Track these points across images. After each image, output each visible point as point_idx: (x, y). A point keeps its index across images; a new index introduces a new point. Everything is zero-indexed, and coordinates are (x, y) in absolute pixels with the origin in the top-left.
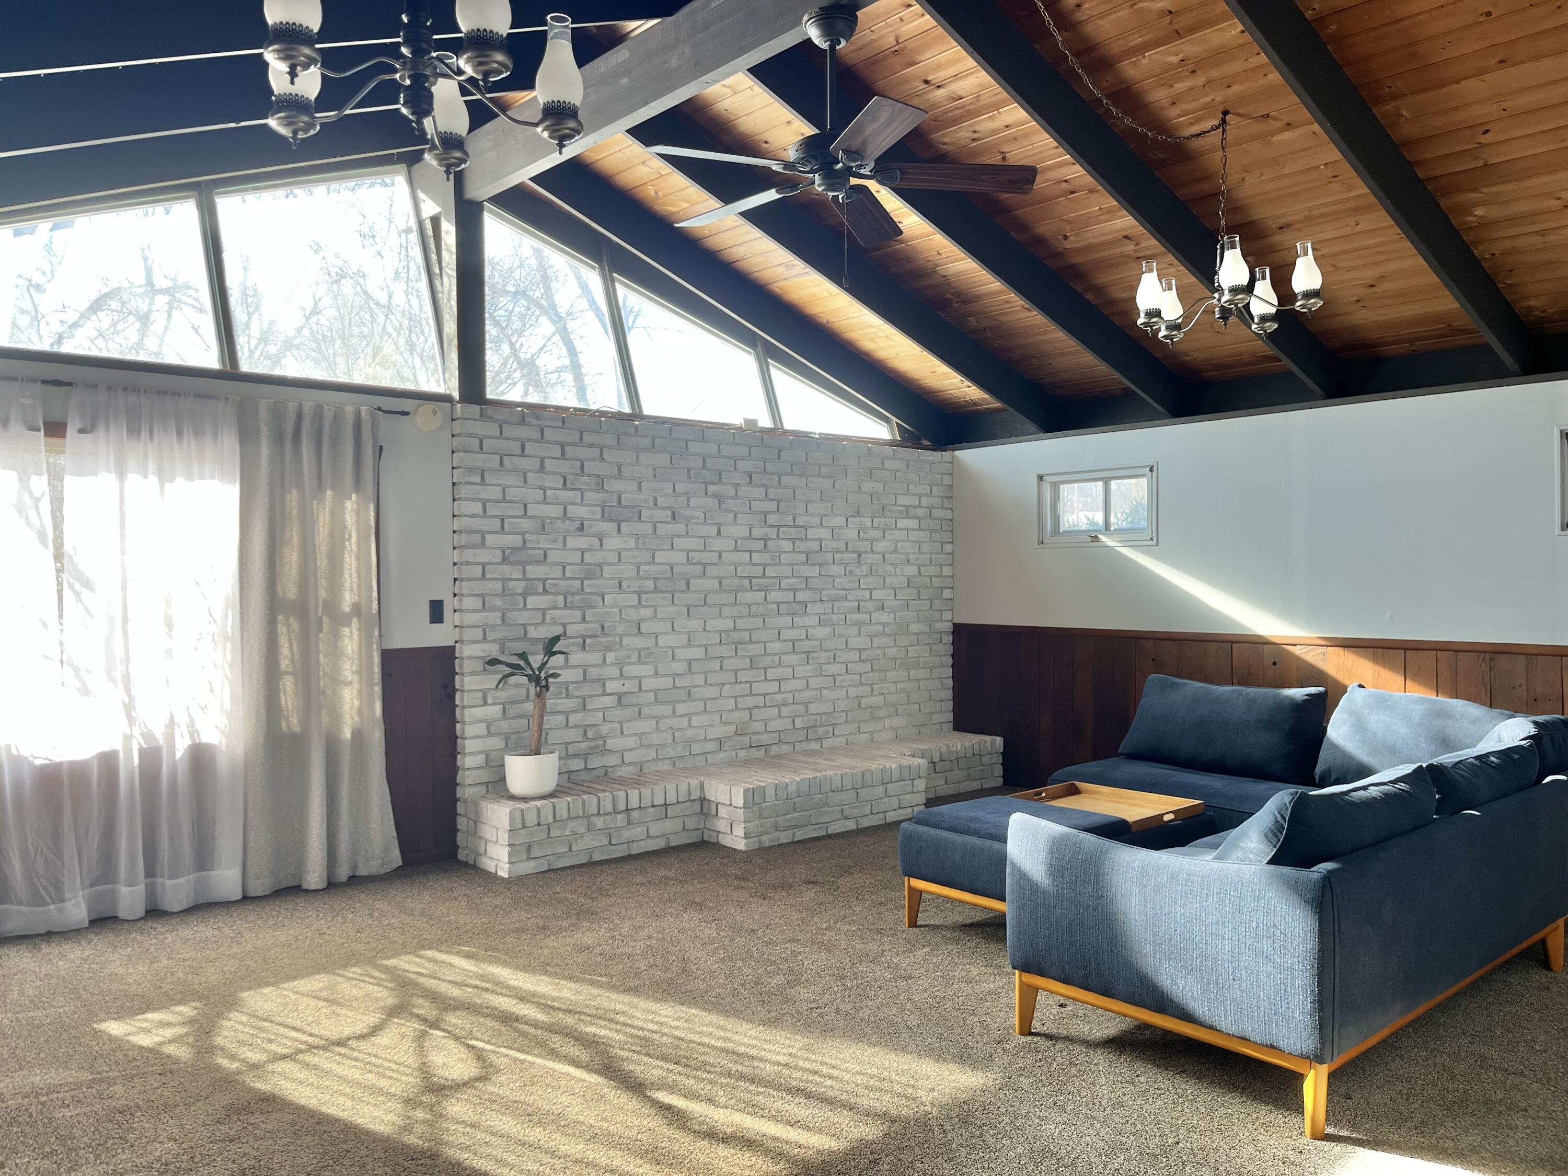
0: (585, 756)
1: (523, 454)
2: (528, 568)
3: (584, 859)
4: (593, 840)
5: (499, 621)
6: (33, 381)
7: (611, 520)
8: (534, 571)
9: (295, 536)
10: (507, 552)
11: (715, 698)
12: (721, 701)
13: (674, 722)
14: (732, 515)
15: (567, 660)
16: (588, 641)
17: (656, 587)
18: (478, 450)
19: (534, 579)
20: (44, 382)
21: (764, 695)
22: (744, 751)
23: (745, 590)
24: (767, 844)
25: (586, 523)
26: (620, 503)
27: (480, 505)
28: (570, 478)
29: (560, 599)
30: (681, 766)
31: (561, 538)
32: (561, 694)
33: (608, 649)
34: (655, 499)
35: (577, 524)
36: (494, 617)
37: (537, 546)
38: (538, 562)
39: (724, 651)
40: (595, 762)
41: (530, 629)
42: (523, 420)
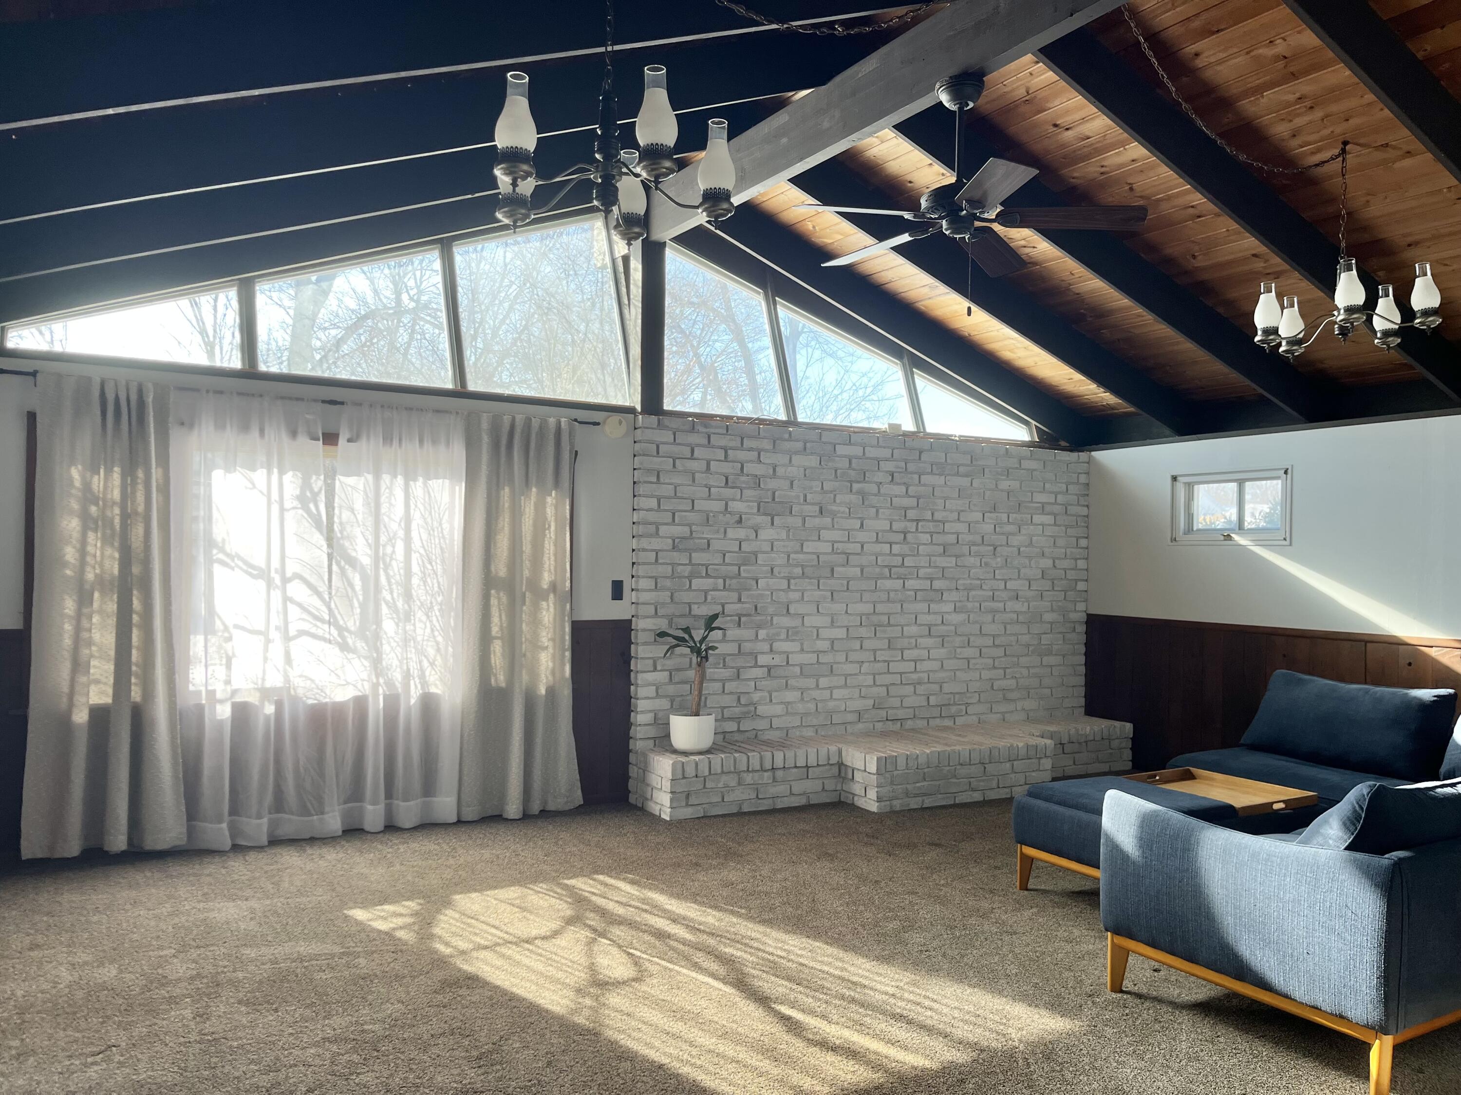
0: (738, 719)
1: (692, 457)
2: (693, 555)
3: (735, 810)
4: (743, 793)
5: (669, 600)
6: (315, 401)
7: (766, 514)
8: (698, 558)
9: (506, 525)
10: (677, 541)
11: (855, 674)
12: (861, 678)
13: (816, 694)
14: (874, 510)
15: (724, 635)
16: (743, 619)
17: (803, 573)
18: (655, 454)
19: (699, 565)
20: (324, 402)
21: (901, 674)
22: (881, 724)
23: (886, 578)
24: (898, 808)
25: (743, 516)
26: (774, 499)
27: (655, 500)
28: (731, 478)
29: (721, 581)
30: (823, 733)
31: (722, 530)
32: (719, 664)
33: (759, 627)
34: (805, 496)
35: (737, 517)
36: (665, 596)
37: (702, 536)
38: (703, 550)
39: (863, 632)
40: (746, 725)
41: (694, 607)
42: (693, 428)
